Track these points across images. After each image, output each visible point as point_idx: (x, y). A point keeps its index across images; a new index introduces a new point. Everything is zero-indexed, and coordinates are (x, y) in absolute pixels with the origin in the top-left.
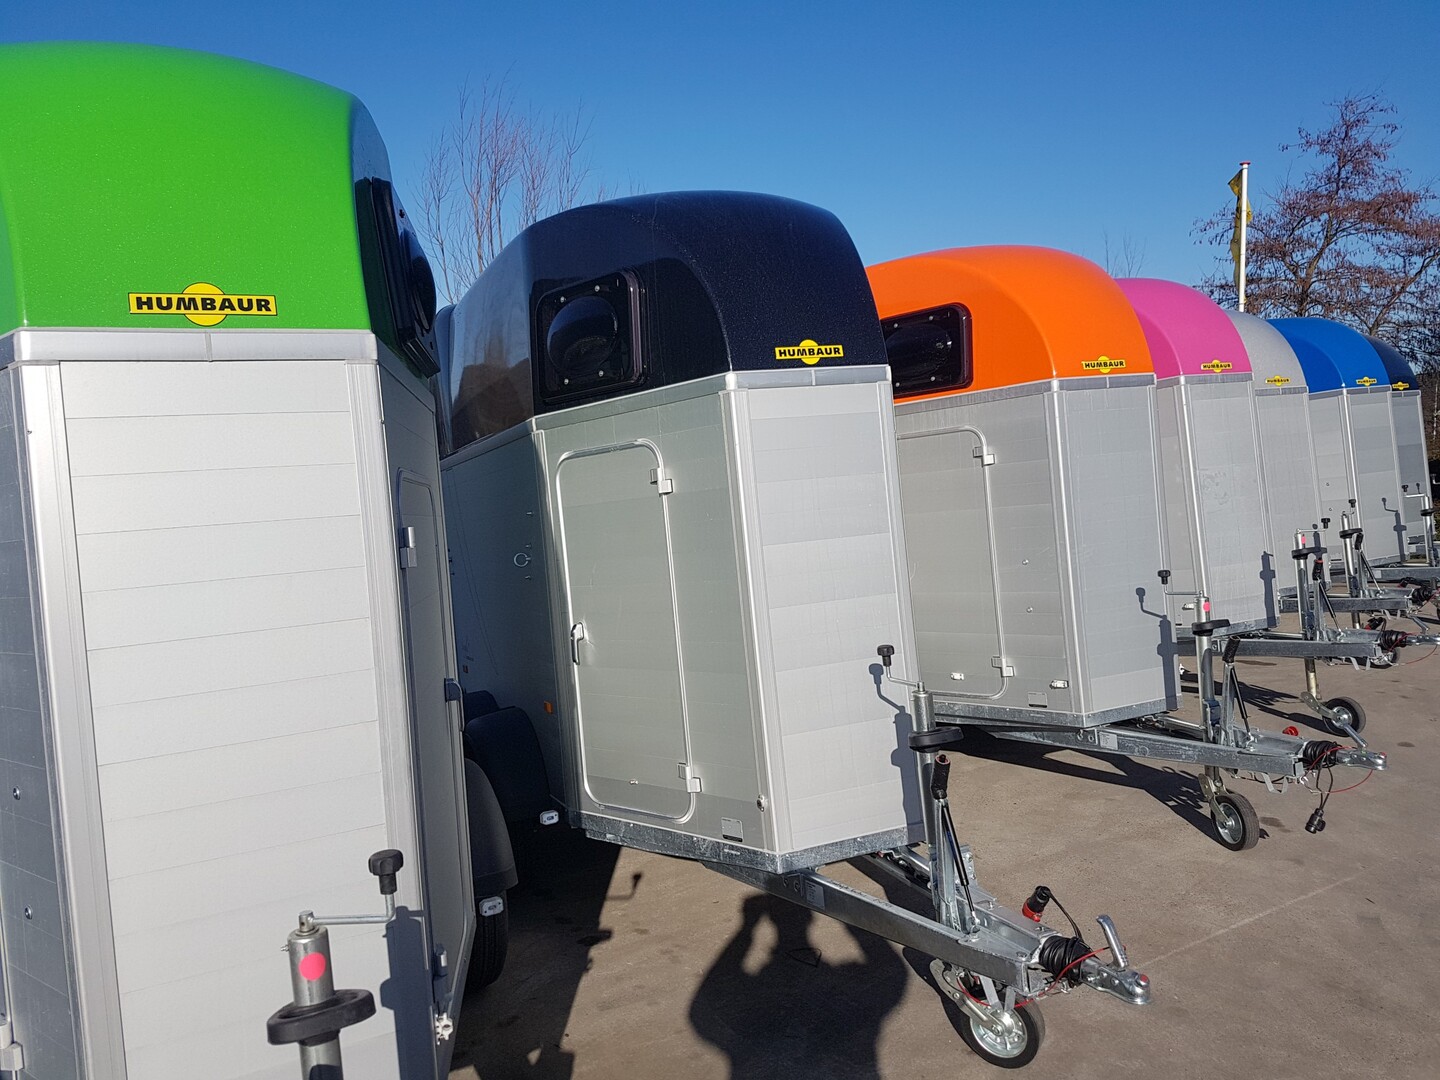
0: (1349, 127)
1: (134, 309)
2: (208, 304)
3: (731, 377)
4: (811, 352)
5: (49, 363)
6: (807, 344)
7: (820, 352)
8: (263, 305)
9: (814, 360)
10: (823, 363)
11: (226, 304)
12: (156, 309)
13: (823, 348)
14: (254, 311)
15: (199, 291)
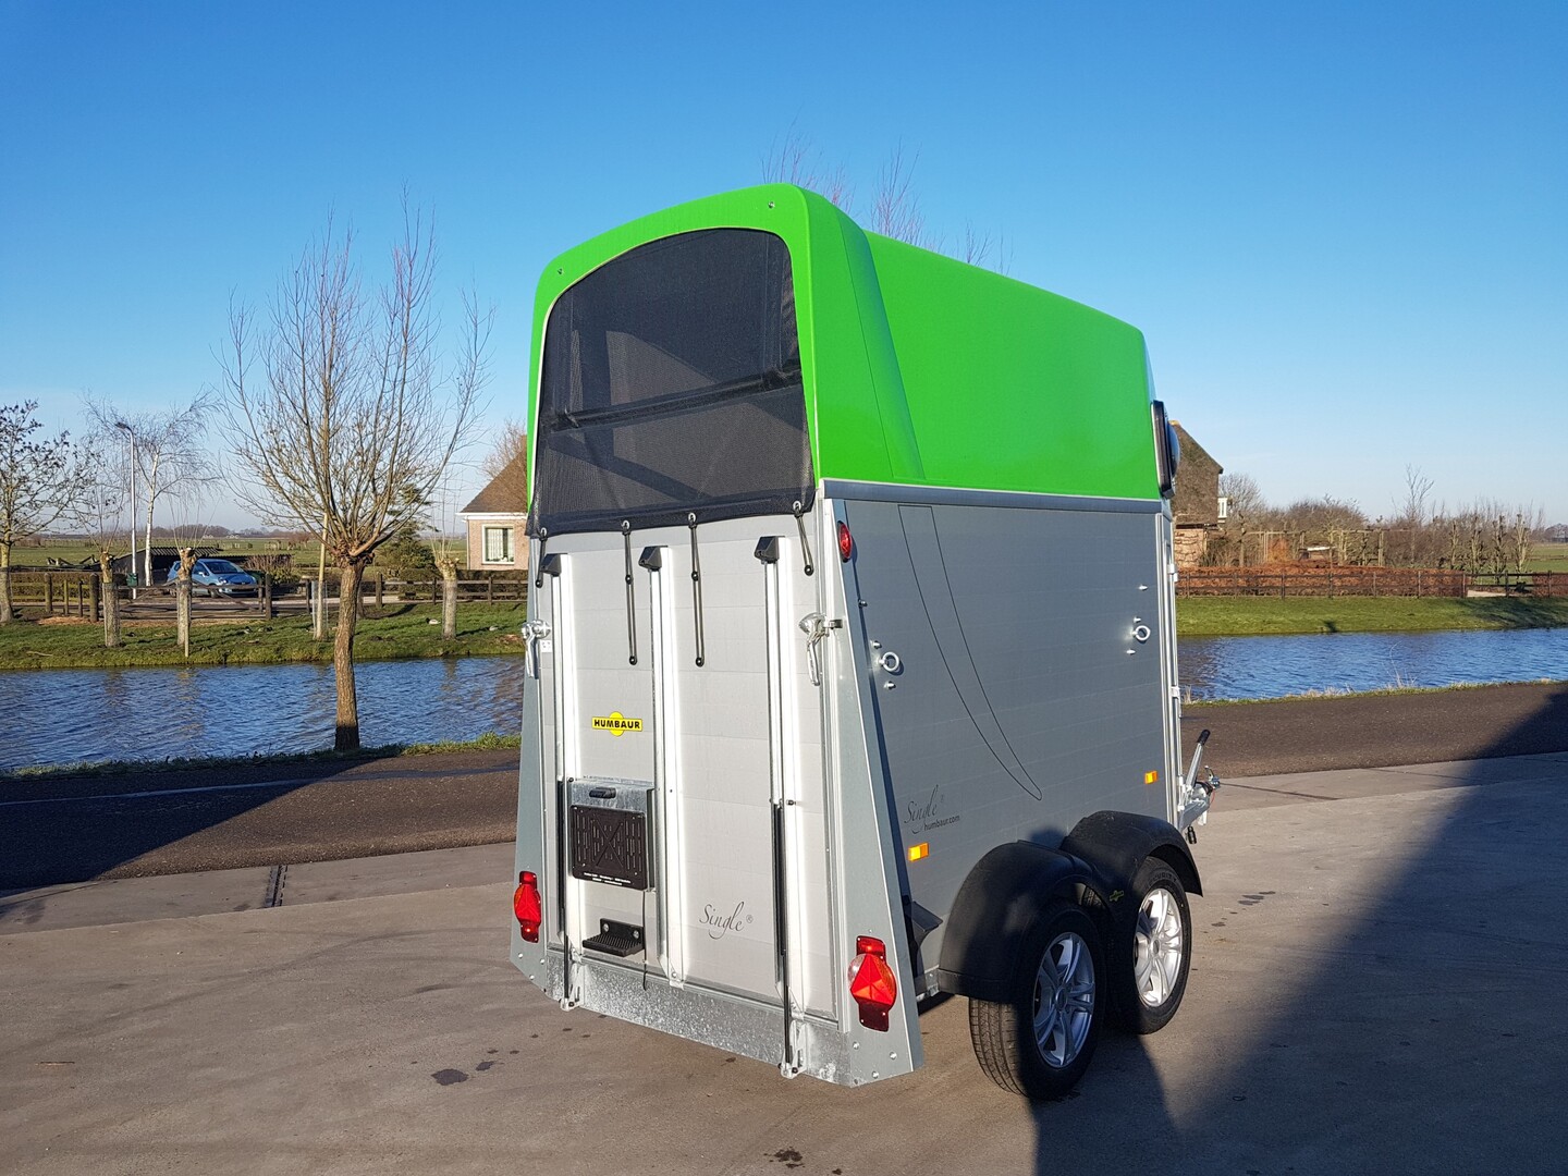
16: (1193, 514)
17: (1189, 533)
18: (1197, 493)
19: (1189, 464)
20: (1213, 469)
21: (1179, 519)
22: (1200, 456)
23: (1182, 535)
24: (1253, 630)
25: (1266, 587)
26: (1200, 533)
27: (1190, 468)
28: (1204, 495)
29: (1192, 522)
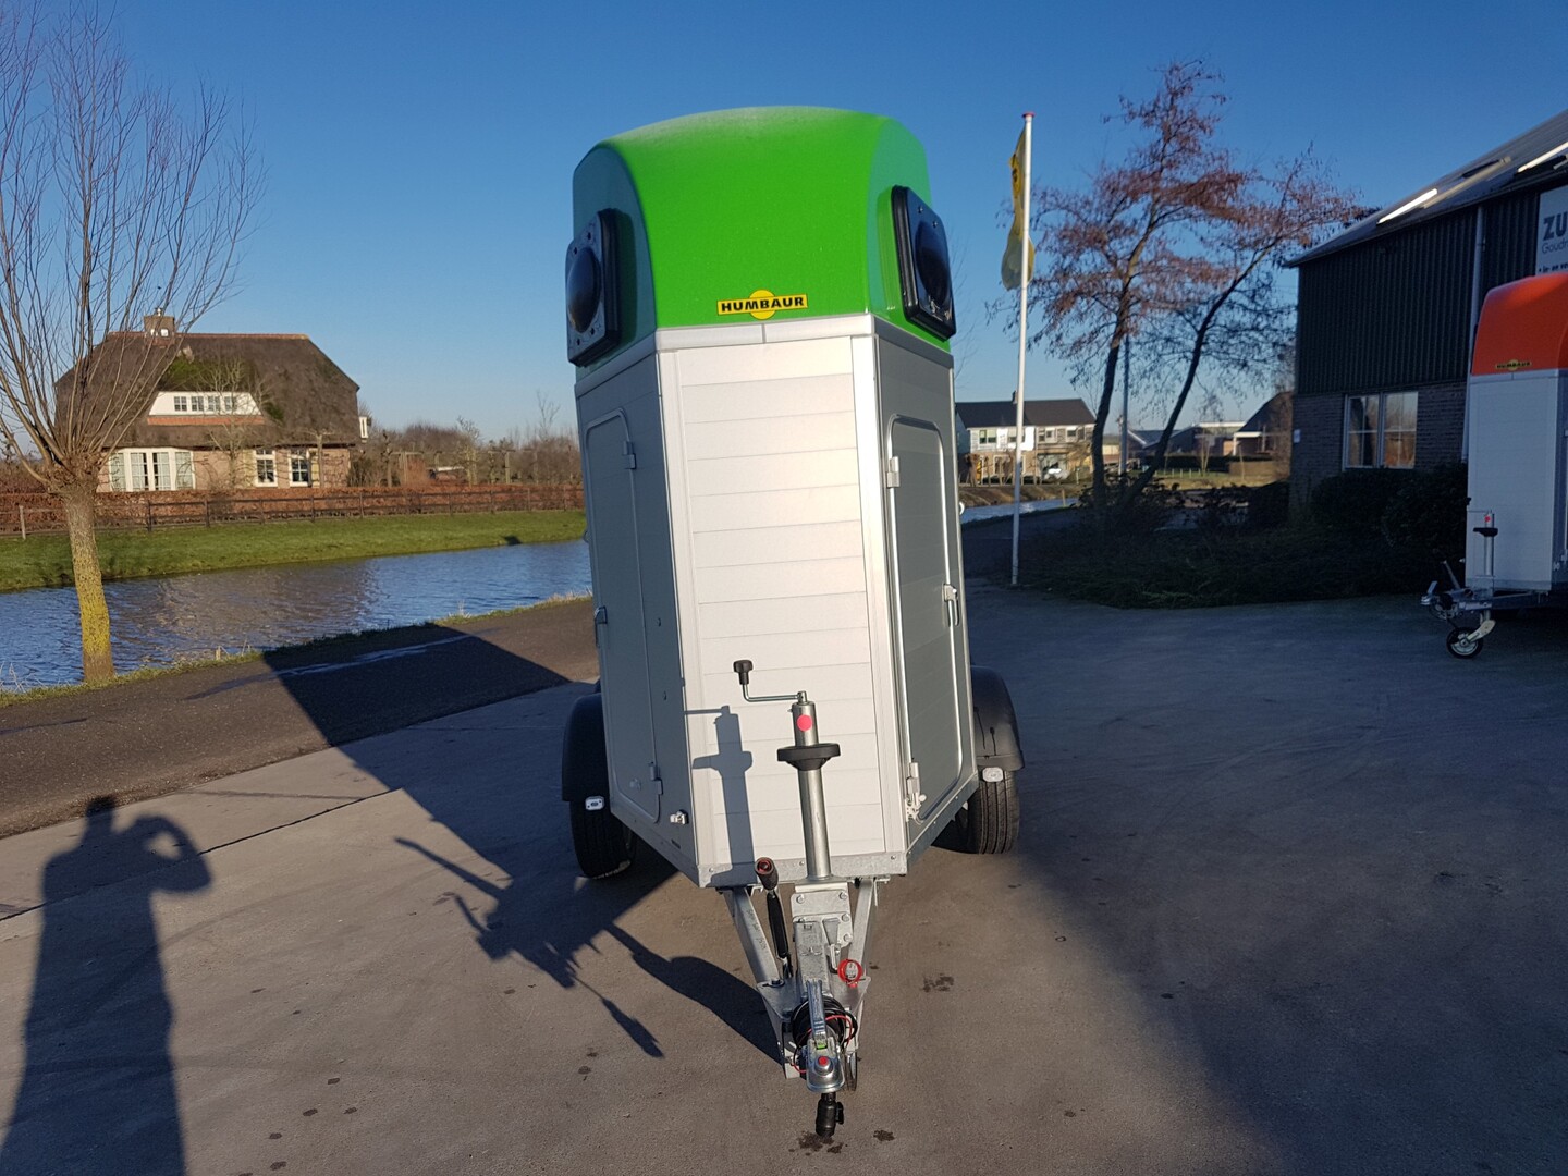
0: (1175, 94)
16: (335, 433)
17: (333, 453)
18: (337, 411)
19: (326, 381)
20: (350, 387)
21: (324, 438)
22: (335, 373)
23: (327, 455)
24: (438, 546)
25: (429, 505)
26: (345, 452)
27: (327, 385)
28: (344, 414)
29: (335, 442)
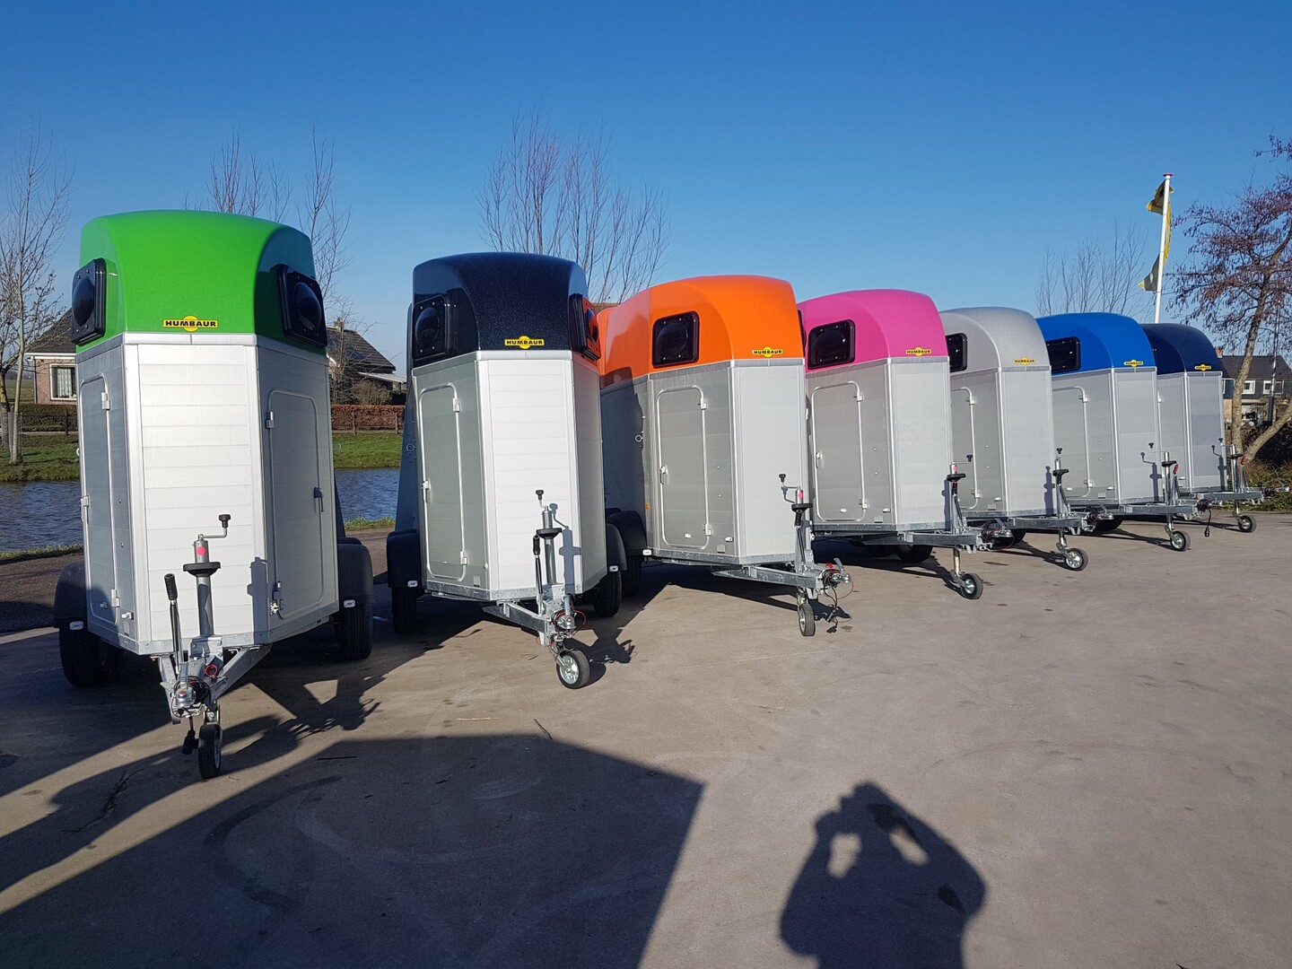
1: (165, 325)
2: (192, 324)
3: (480, 354)
4: (526, 342)
5: (134, 344)
6: (524, 338)
7: (530, 342)
8: (213, 324)
9: (527, 346)
10: (532, 348)
11: (199, 324)
12: (173, 326)
13: (532, 341)
14: (209, 326)
15: (189, 319)
